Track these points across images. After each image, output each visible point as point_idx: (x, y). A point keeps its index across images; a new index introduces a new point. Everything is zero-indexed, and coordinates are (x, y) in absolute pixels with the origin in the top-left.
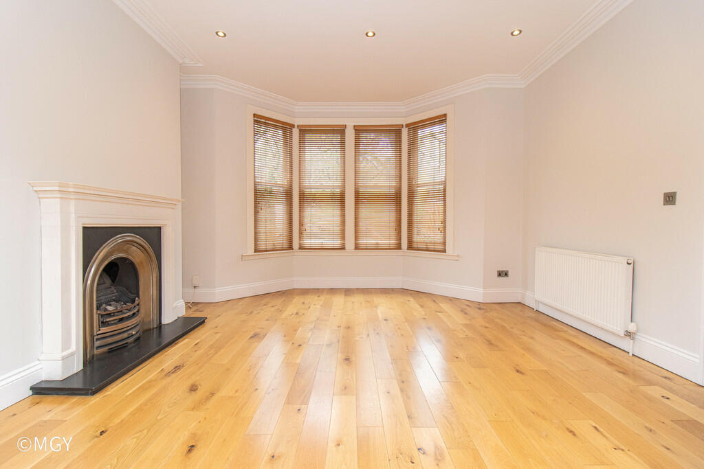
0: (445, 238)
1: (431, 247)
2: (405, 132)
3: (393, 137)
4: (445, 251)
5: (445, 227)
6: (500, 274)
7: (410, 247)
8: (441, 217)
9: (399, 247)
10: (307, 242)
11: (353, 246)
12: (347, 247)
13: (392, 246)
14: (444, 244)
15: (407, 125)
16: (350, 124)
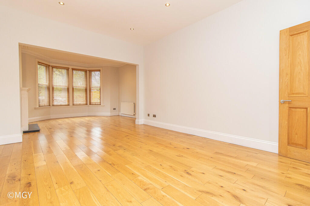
0: (100, 101)
1: (97, 104)
2: (88, 72)
3: (83, 73)
4: (100, 105)
5: (100, 98)
6: (114, 109)
7: (90, 104)
8: (99, 96)
9: (87, 104)
10: (55, 103)
11: (72, 104)
12: (70, 105)
13: (85, 104)
14: (100, 103)
15: (88, 70)
16: (71, 67)
